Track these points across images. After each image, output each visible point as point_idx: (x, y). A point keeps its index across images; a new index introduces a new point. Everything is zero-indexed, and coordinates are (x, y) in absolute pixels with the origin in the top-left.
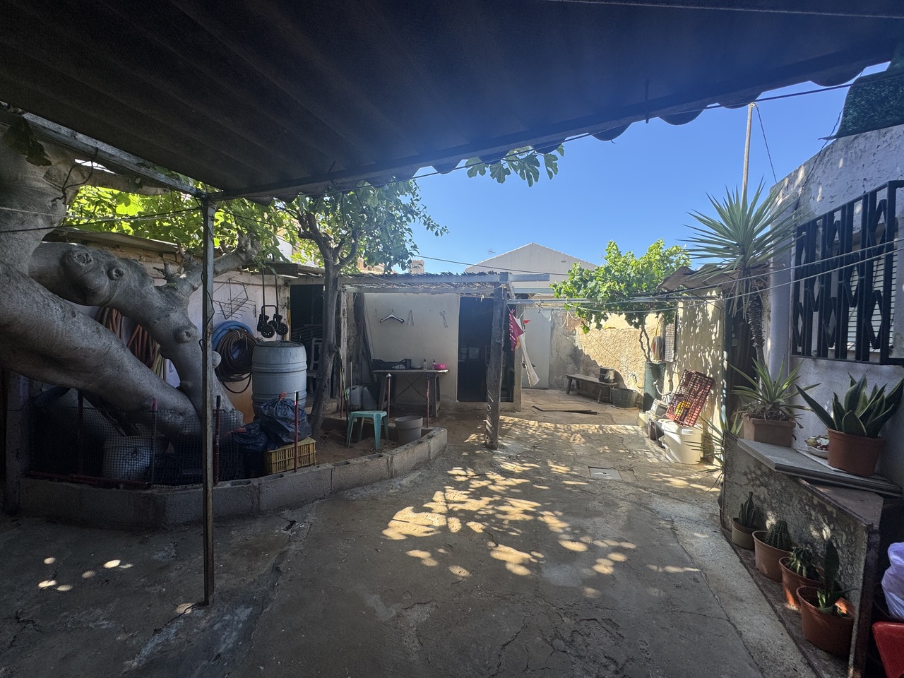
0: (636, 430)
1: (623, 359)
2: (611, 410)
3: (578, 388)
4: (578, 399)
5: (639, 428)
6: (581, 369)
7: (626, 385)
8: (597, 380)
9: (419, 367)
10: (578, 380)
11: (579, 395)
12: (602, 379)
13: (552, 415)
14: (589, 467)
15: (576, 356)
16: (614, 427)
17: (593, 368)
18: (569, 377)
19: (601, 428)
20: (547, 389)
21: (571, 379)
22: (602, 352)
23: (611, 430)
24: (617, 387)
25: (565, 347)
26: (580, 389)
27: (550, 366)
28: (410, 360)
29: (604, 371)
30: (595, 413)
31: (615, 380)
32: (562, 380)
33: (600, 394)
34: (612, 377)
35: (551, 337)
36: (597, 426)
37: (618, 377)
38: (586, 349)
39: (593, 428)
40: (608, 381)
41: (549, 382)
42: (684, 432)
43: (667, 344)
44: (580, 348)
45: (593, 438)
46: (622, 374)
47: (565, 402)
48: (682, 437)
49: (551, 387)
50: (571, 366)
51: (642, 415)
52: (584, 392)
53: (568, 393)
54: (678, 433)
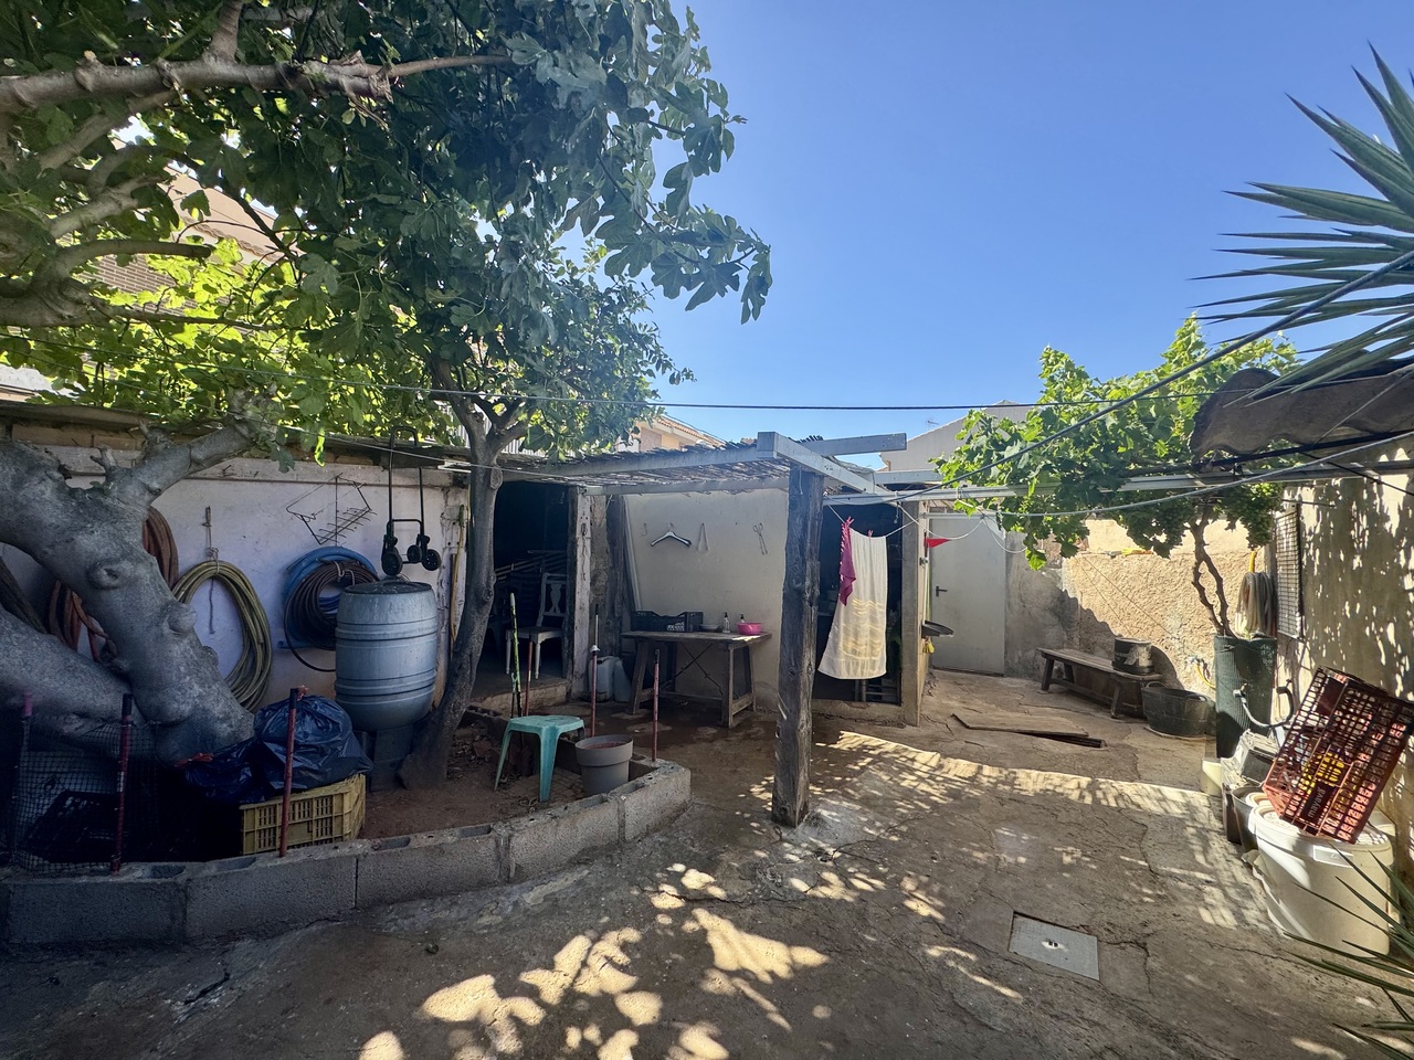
0: (1188, 806)
1: (1172, 622)
2: (1141, 739)
3: (1071, 678)
4: (1065, 702)
5: (1199, 799)
6: (1076, 640)
7: (1182, 681)
8: (1106, 665)
9: (715, 627)
10: (1069, 664)
11: (1071, 693)
12: (1119, 664)
13: (987, 743)
14: (1015, 913)
15: (1064, 609)
16: (1128, 788)
17: (1102, 639)
18: (1046, 655)
19: (1092, 788)
20: (1002, 676)
21: (1051, 659)
22: (1122, 604)
23: (1120, 796)
24: (1158, 684)
25: (1040, 592)
26: (1072, 683)
27: (1007, 629)
28: (702, 613)
29: (1124, 648)
30: (1097, 744)
31: (1152, 669)
32: (1035, 660)
33: (1116, 698)
34: (1144, 661)
35: (1008, 571)
36: (1085, 781)
37: (1158, 659)
38: (1085, 597)
39: (1073, 785)
40: (1135, 669)
41: (1007, 663)
42: (1319, 853)
43: (1281, 592)
44: (1071, 595)
45: (1063, 817)
46: (1170, 655)
47: (1032, 709)
48: (1311, 867)
49: (1010, 672)
50: (1053, 633)
51: (1212, 768)
52: (1082, 690)
53: (1045, 688)
54: (1300, 850)
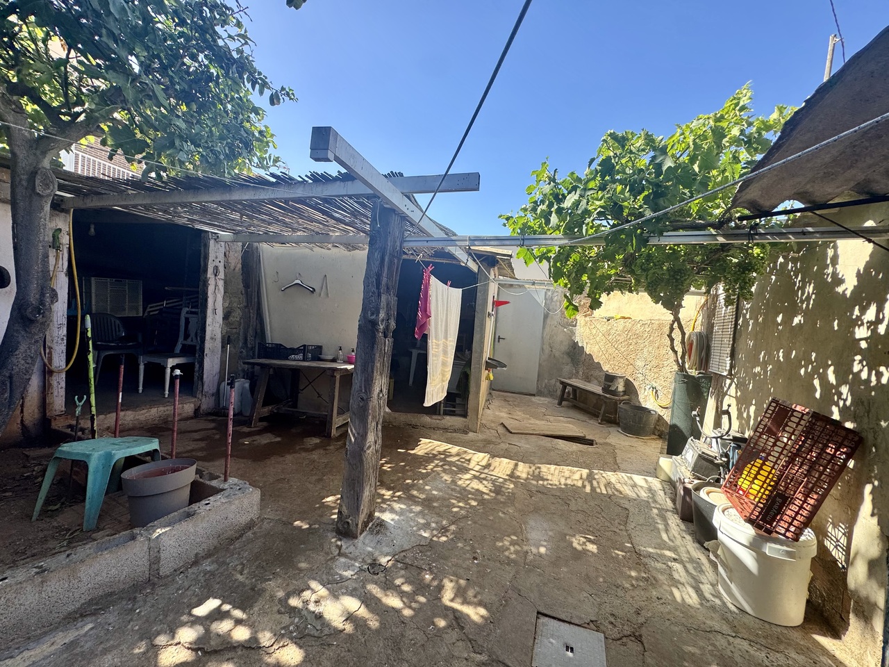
0: (650, 490)
1: (640, 363)
2: (617, 439)
3: (575, 397)
4: (572, 413)
6: (581, 373)
7: (641, 400)
8: (598, 389)
10: (575, 389)
11: (575, 407)
12: (606, 390)
13: (523, 444)
14: (539, 613)
15: (575, 353)
17: (597, 373)
18: (562, 383)
19: (590, 478)
20: (534, 395)
21: (565, 385)
22: (610, 351)
23: (608, 484)
24: (627, 403)
26: (575, 401)
29: (610, 378)
30: (590, 443)
31: (625, 393)
32: (555, 385)
33: (602, 412)
34: (621, 388)
35: (544, 328)
36: (585, 472)
37: (630, 388)
38: (589, 346)
39: (577, 476)
40: (614, 393)
41: (538, 387)
42: (770, 549)
43: (715, 344)
44: (580, 345)
45: (573, 506)
46: (636, 384)
47: (552, 418)
48: (762, 558)
49: (539, 393)
50: (567, 368)
51: (666, 463)
52: (582, 405)
53: (560, 404)
54: (754, 546)
